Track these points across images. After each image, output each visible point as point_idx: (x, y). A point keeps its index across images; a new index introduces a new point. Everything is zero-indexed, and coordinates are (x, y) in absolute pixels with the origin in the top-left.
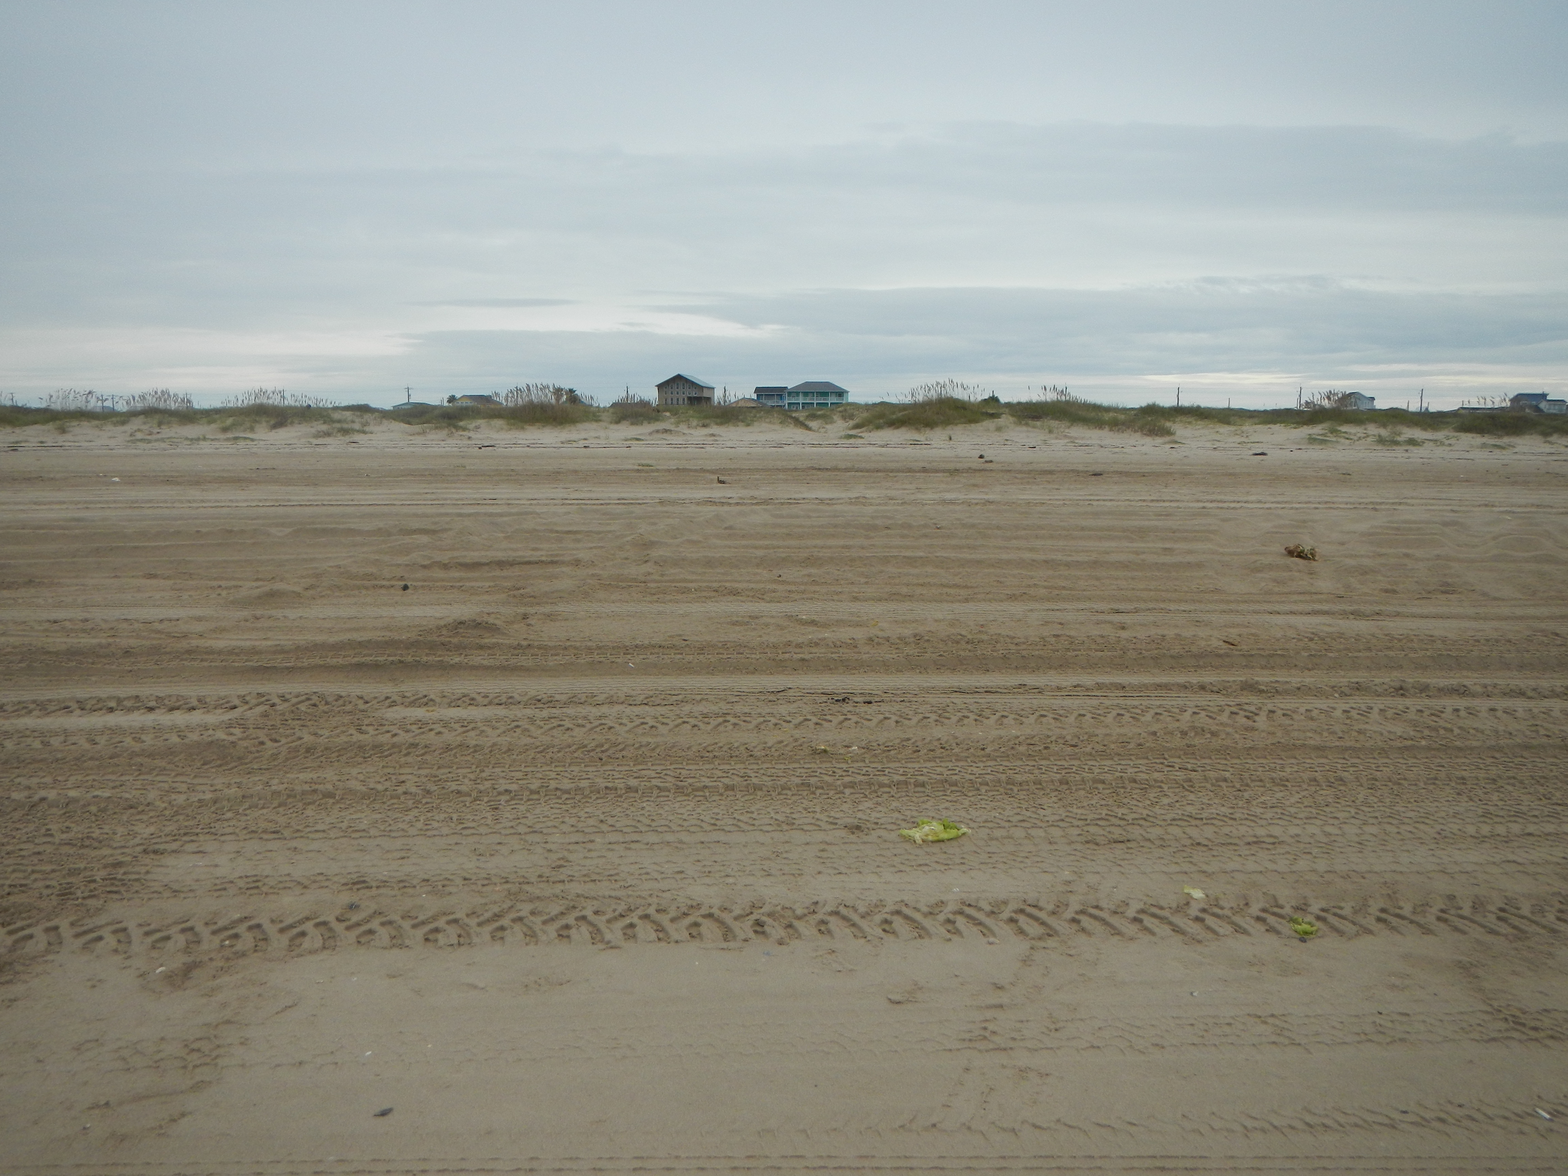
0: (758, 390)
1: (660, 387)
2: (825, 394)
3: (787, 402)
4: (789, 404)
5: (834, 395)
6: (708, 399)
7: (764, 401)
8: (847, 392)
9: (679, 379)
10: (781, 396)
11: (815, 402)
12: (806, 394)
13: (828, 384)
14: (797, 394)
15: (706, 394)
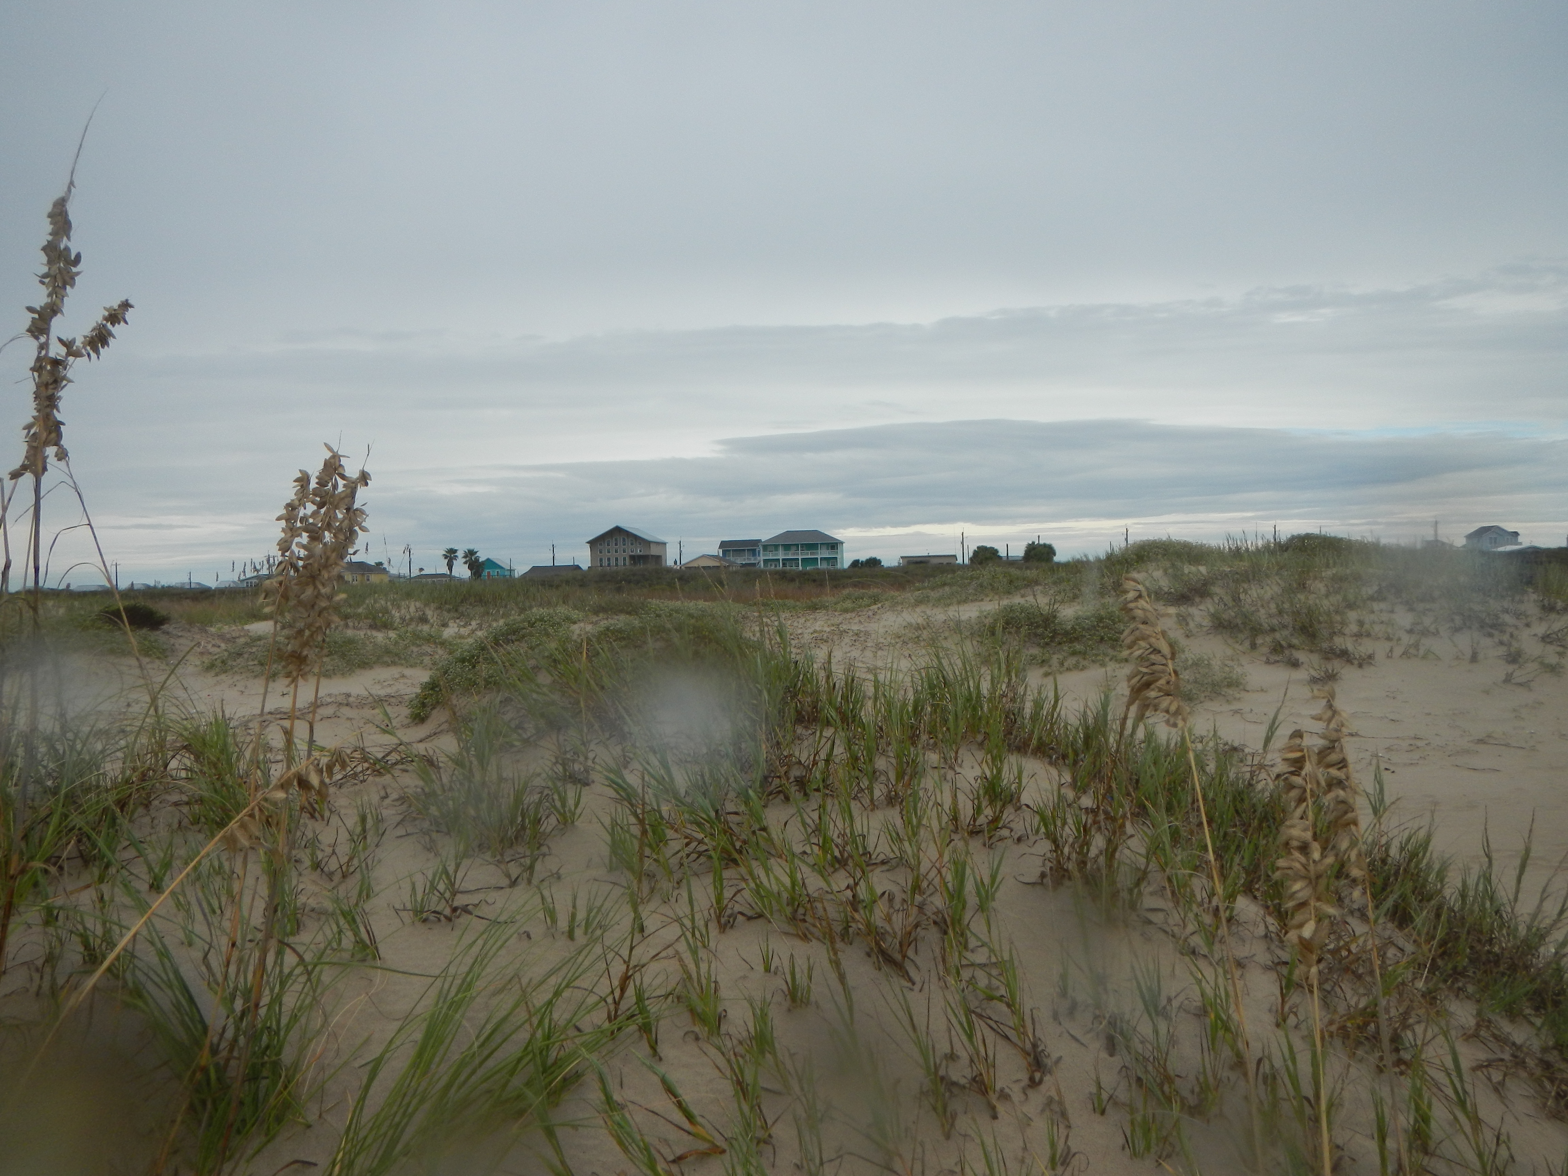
0: (723, 545)
1: (593, 543)
2: (812, 547)
3: (762, 558)
4: (765, 561)
5: (824, 547)
6: (658, 559)
7: (732, 559)
8: (842, 543)
9: (617, 532)
10: (753, 552)
11: (800, 557)
12: (787, 547)
13: (816, 533)
14: (776, 547)
15: (654, 551)
